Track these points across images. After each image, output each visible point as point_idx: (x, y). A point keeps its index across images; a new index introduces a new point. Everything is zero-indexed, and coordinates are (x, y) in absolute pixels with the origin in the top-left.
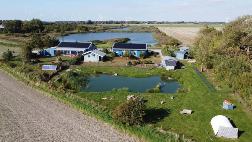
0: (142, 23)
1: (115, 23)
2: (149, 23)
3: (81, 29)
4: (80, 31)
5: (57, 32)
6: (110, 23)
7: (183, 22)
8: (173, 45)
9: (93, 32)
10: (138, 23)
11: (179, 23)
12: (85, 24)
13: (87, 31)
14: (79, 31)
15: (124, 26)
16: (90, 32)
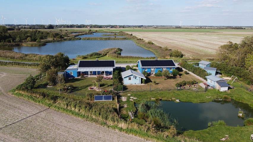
0: (104, 28)
1: (77, 27)
2: (111, 28)
3: (54, 37)
4: (55, 39)
5: (31, 41)
6: (71, 27)
7: (142, 26)
8: (177, 57)
9: (69, 40)
10: (100, 27)
11: (140, 27)
12: (45, 28)
13: (62, 39)
14: (54, 39)
15: (91, 32)
16: (65, 40)
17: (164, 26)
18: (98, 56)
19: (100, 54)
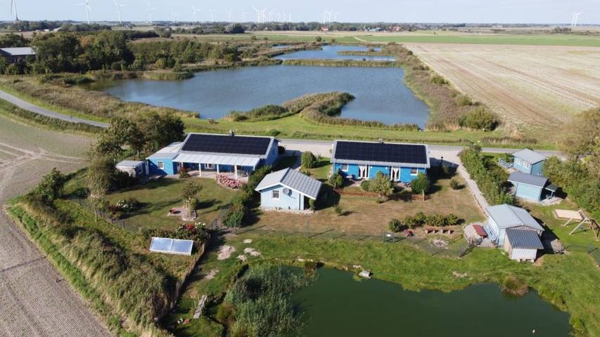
0: (363, 30)
1: (297, 29)
2: (380, 30)
3: (221, 57)
4: (220, 63)
5: (164, 68)
6: (284, 29)
7: (463, 25)
8: (479, 127)
9: (252, 65)
10: (353, 28)
11: (455, 27)
12: (226, 33)
13: (236, 63)
14: (217, 63)
15: (322, 42)
16: (244, 65)
17: (525, 26)
18: (276, 116)
19: (283, 110)
